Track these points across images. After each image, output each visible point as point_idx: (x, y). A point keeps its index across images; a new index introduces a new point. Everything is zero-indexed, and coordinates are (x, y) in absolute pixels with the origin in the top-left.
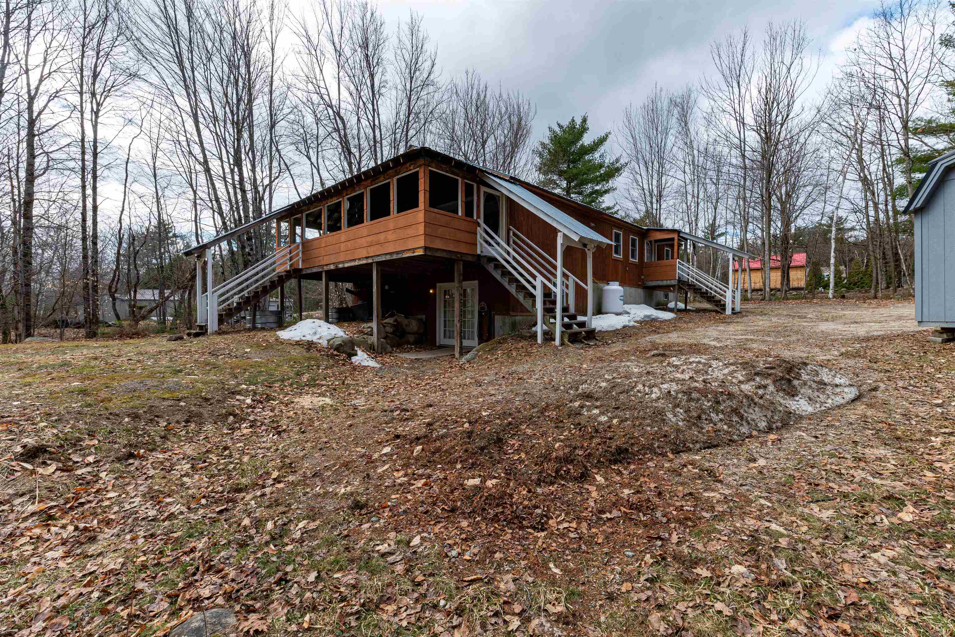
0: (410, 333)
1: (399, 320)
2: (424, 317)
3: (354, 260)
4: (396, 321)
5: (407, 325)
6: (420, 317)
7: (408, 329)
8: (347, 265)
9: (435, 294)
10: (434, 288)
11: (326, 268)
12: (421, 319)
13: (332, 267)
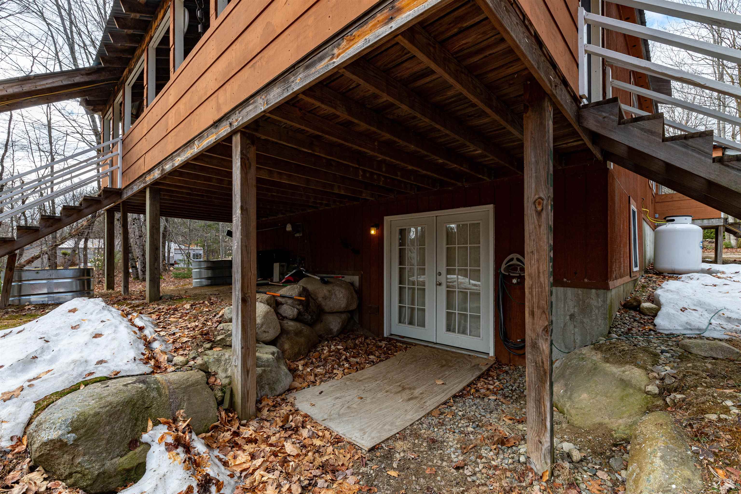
0: (332, 313)
1: (310, 287)
2: (356, 279)
3: (189, 143)
4: (305, 292)
5: (325, 298)
6: (348, 278)
7: (328, 305)
8: (179, 161)
9: (380, 238)
10: (379, 225)
11: (149, 179)
12: (352, 284)
13: (157, 174)
